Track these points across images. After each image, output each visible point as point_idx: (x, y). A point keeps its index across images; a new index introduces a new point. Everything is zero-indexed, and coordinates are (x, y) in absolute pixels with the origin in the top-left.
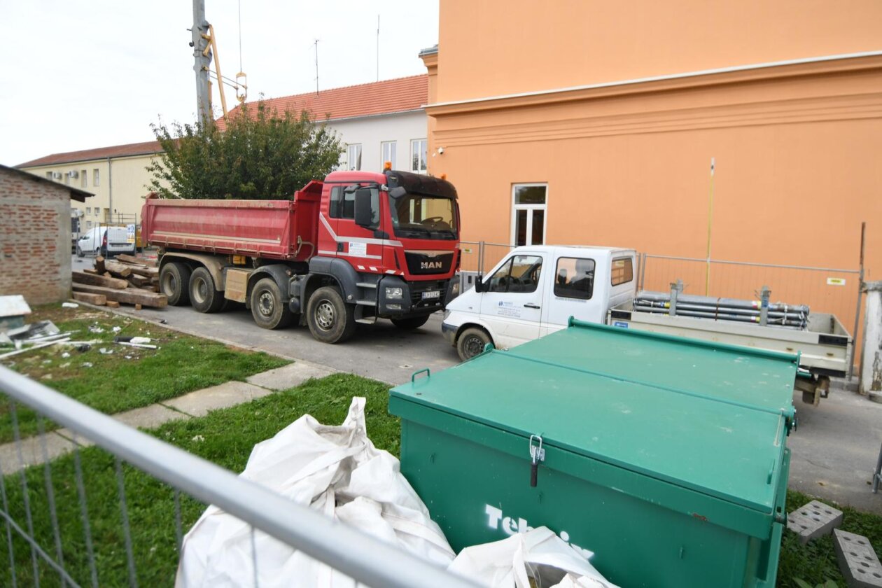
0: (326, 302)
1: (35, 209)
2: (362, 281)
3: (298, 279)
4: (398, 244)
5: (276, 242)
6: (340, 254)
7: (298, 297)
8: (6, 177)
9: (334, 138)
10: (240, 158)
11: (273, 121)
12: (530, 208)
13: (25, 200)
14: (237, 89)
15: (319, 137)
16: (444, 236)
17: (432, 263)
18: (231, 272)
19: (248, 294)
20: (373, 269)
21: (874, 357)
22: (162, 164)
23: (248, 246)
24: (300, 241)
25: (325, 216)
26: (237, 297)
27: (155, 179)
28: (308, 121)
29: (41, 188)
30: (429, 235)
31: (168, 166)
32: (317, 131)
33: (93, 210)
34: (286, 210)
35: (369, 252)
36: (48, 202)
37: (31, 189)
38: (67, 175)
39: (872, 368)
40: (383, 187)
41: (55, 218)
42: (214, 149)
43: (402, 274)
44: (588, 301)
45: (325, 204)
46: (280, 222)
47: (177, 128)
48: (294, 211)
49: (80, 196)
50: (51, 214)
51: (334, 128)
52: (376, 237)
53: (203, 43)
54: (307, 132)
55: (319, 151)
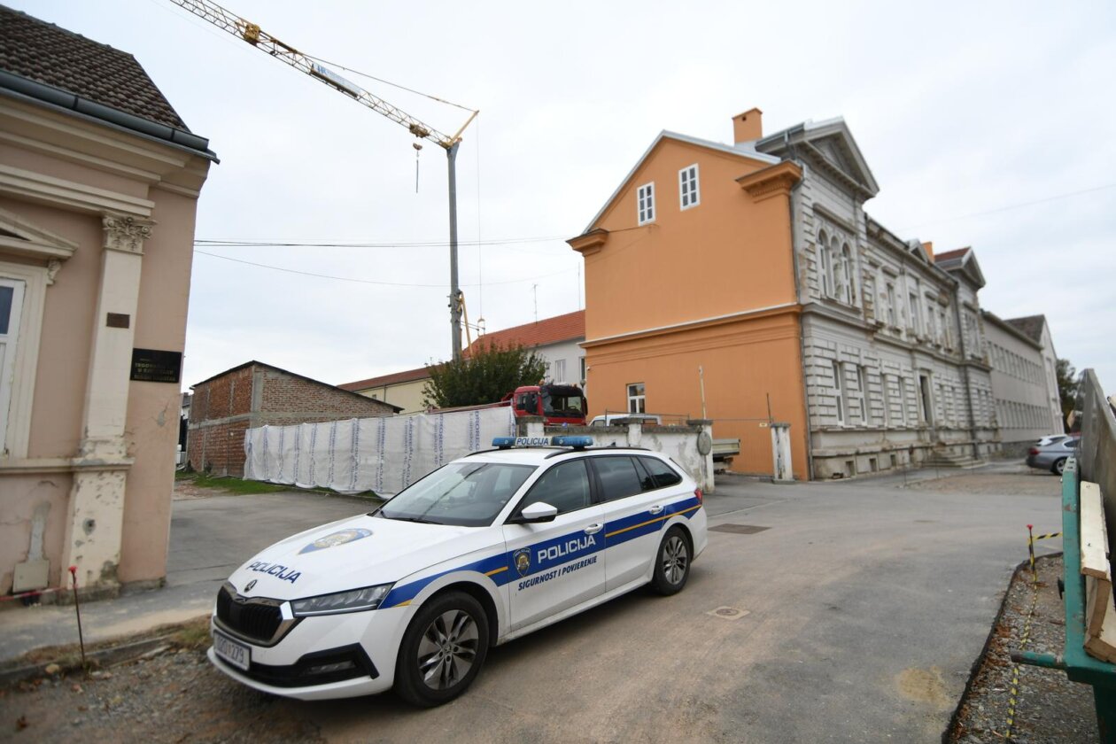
9: (541, 359)
10: (478, 380)
11: (500, 354)
12: (637, 398)
14: (478, 329)
15: (531, 361)
16: (575, 416)
21: (777, 462)
22: (430, 388)
27: (426, 398)
28: (522, 349)
31: (434, 389)
32: (529, 356)
39: (777, 468)
40: (539, 393)
42: (463, 376)
49: (398, 410)
51: (541, 351)
53: (457, 304)
54: (523, 358)
55: (531, 370)
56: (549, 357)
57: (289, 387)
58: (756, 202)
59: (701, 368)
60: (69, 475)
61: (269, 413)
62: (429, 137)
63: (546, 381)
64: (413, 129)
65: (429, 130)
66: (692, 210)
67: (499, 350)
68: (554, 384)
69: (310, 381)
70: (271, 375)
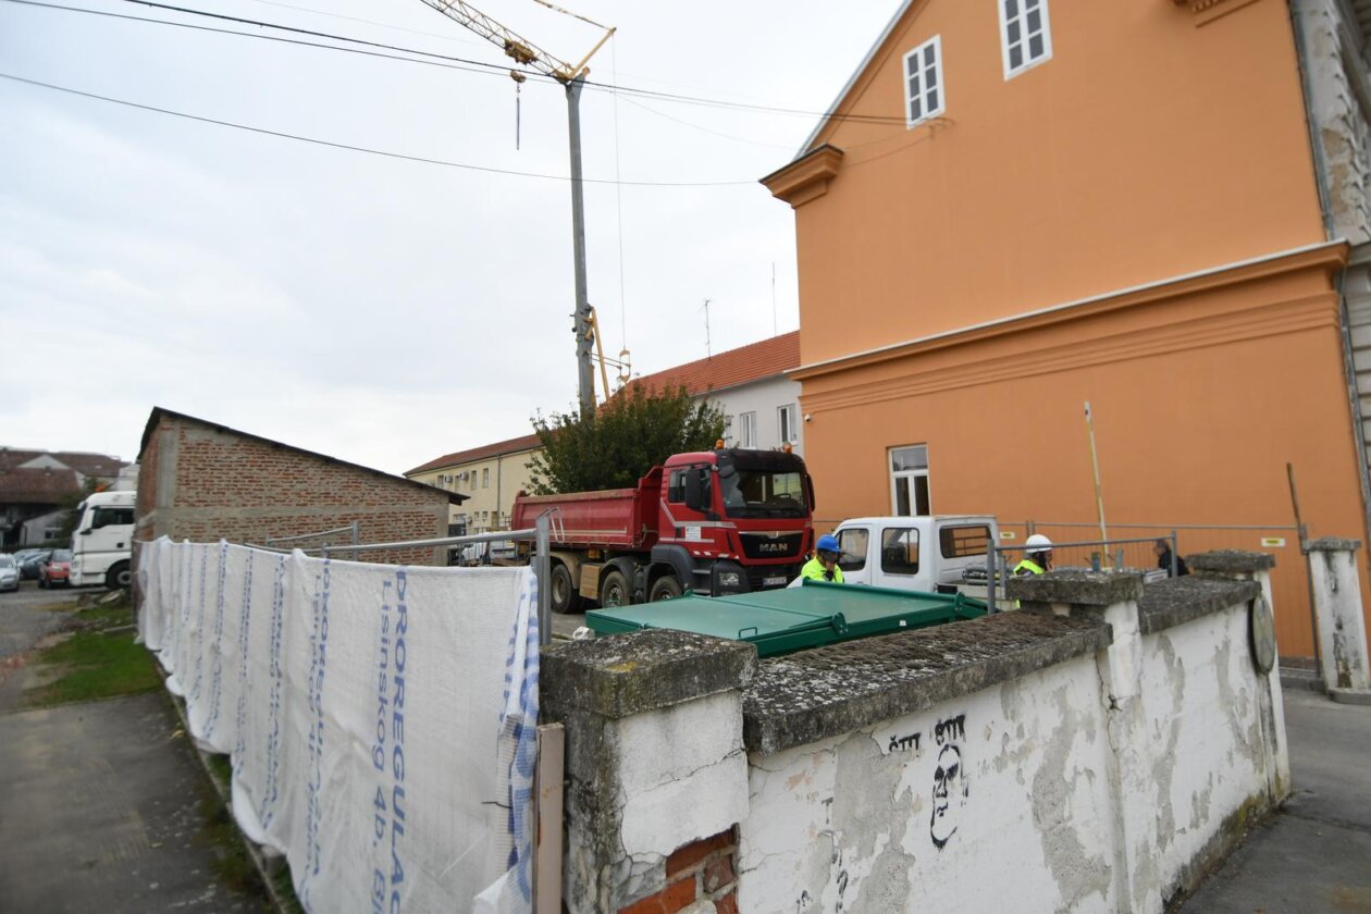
0: (667, 593)
1: (418, 515)
2: (699, 567)
3: (642, 570)
4: (731, 525)
5: (623, 533)
6: (678, 540)
7: (642, 590)
8: (396, 486)
9: (717, 410)
10: (615, 445)
11: (649, 401)
12: (911, 475)
13: (410, 507)
14: (620, 368)
15: (701, 413)
16: (788, 514)
17: (773, 545)
18: (585, 567)
19: (600, 590)
20: (707, 553)
21: (1332, 641)
22: (541, 459)
23: (600, 538)
24: (645, 529)
25: (665, 501)
26: (591, 594)
27: (534, 475)
28: (687, 397)
29: (424, 495)
30: (768, 514)
31: (547, 460)
32: (697, 406)
33: (481, 514)
34: (631, 497)
35: (703, 537)
36: (430, 507)
37: (415, 496)
38: (458, 477)
39: (1334, 657)
40: (714, 467)
41: (434, 523)
42: (589, 439)
43: (737, 557)
44: (916, 576)
45: (665, 489)
46: (625, 511)
47: (556, 420)
48: (638, 499)
49: (457, 499)
50: (431, 518)
51: (717, 399)
52: (709, 519)
53: (585, 327)
54: (687, 408)
55: (701, 427)
56: (731, 407)
57: (235, 458)
58: (1200, 26)
59: (1087, 406)
61: (190, 510)
62: (537, 64)
63: (728, 445)
64: (513, 49)
65: (536, 53)
66: (1031, 73)
67: (648, 396)
68: (739, 448)
69: (278, 447)
70: (194, 436)
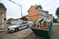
53: (22, 14)
60: (1, 24)
65: (20, 5)
